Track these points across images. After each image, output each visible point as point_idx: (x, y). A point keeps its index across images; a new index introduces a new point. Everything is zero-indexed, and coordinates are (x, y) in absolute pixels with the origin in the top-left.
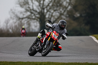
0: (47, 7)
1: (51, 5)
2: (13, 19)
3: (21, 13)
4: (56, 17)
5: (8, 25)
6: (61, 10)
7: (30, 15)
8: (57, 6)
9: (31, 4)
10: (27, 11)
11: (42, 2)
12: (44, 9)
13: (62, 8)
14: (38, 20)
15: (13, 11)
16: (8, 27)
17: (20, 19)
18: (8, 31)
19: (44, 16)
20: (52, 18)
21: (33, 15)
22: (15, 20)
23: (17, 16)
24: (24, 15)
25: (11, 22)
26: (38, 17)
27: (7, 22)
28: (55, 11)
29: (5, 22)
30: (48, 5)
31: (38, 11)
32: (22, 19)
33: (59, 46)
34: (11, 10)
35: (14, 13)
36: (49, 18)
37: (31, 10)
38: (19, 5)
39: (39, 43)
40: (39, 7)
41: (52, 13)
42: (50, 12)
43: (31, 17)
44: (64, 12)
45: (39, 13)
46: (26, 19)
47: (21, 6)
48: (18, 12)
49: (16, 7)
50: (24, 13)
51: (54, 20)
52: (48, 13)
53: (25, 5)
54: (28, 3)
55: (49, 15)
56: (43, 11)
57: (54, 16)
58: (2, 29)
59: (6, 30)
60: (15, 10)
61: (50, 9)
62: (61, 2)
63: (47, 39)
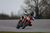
0: (39, 4)
1: (41, 3)
2: (22, 10)
3: (26, 7)
4: (44, 9)
5: (20, 13)
6: (47, 6)
7: (30, 8)
8: (45, 4)
9: (31, 3)
10: (29, 6)
11: (37, 2)
12: (38, 5)
13: (47, 5)
14: (35, 11)
15: (22, 6)
16: (20, 15)
17: (25, 10)
18: (20, 16)
19: (38, 9)
20: (42, 10)
21: (32, 8)
22: (23, 11)
23: (24, 9)
24: (27, 8)
25: (21, 12)
26: (35, 10)
27: (19, 12)
28: (43, 6)
29: (18, 12)
30: (40, 3)
31: (35, 6)
32: (27, 10)
33: (31, 24)
34: (21, 6)
35: (22, 7)
36: (40, 10)
37: (31, 6)
38: (25, 3)
39: (21, 22)
40: (35, 4)
41: (42, 7)
42: (41, 7)
43: (31, 9)
44: (48, 7)
45: (35, 7)
46: (29, 10)
47: (26, 4)
48: (25, 7)
49: (24, 4)
50: (28, 8)
51: (43, 11)
52: (40, 7)
53: (28, 3)
54: (29, 2)
55: (41, 8)
56: (37, 6)
57: (43, 9)
58: (17, 15)
59: (18, 16)
60: (23, 6)
61: (41, 5)
62: (46, 2)
63: (24, 20)
